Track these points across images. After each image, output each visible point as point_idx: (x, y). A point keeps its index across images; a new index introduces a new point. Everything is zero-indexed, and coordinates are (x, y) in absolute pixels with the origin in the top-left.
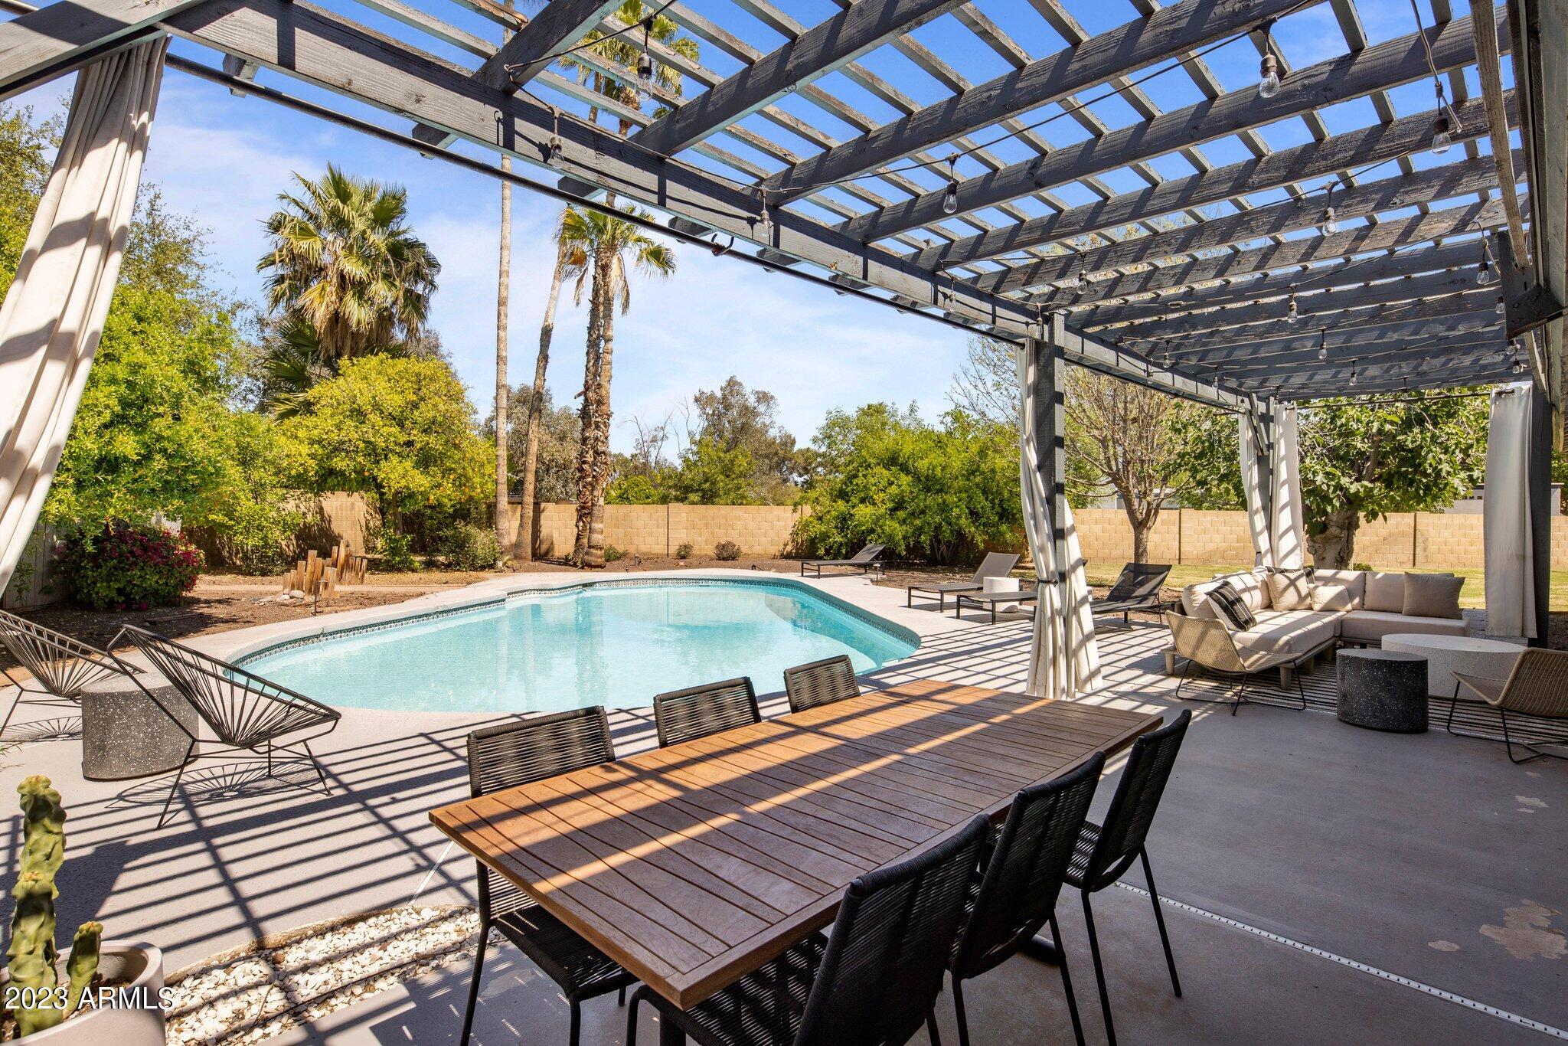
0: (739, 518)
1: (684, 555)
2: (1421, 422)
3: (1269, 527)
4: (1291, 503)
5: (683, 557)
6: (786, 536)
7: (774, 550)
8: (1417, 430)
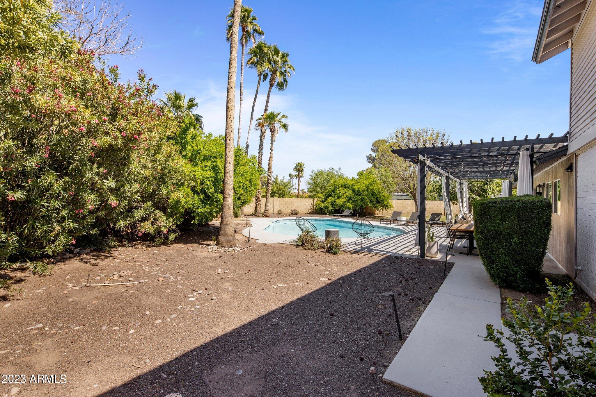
0: (295, 202)
1: (279, 213)
2: (487, 184)
3: (462, 205)
4: (466, 201)
5: (280, 214)
6: (309, 208)
7: (306, 212)
8: (486, 186)
